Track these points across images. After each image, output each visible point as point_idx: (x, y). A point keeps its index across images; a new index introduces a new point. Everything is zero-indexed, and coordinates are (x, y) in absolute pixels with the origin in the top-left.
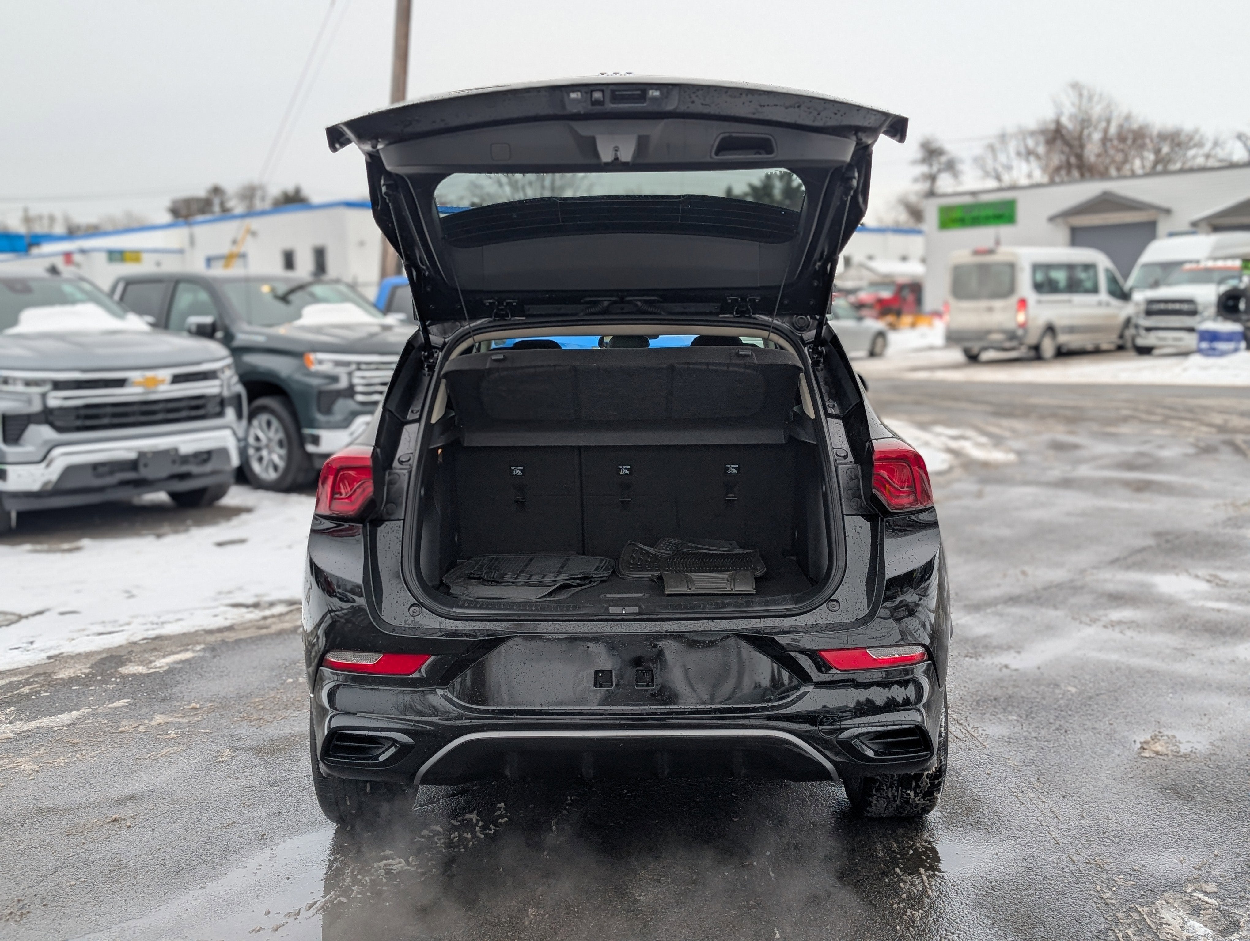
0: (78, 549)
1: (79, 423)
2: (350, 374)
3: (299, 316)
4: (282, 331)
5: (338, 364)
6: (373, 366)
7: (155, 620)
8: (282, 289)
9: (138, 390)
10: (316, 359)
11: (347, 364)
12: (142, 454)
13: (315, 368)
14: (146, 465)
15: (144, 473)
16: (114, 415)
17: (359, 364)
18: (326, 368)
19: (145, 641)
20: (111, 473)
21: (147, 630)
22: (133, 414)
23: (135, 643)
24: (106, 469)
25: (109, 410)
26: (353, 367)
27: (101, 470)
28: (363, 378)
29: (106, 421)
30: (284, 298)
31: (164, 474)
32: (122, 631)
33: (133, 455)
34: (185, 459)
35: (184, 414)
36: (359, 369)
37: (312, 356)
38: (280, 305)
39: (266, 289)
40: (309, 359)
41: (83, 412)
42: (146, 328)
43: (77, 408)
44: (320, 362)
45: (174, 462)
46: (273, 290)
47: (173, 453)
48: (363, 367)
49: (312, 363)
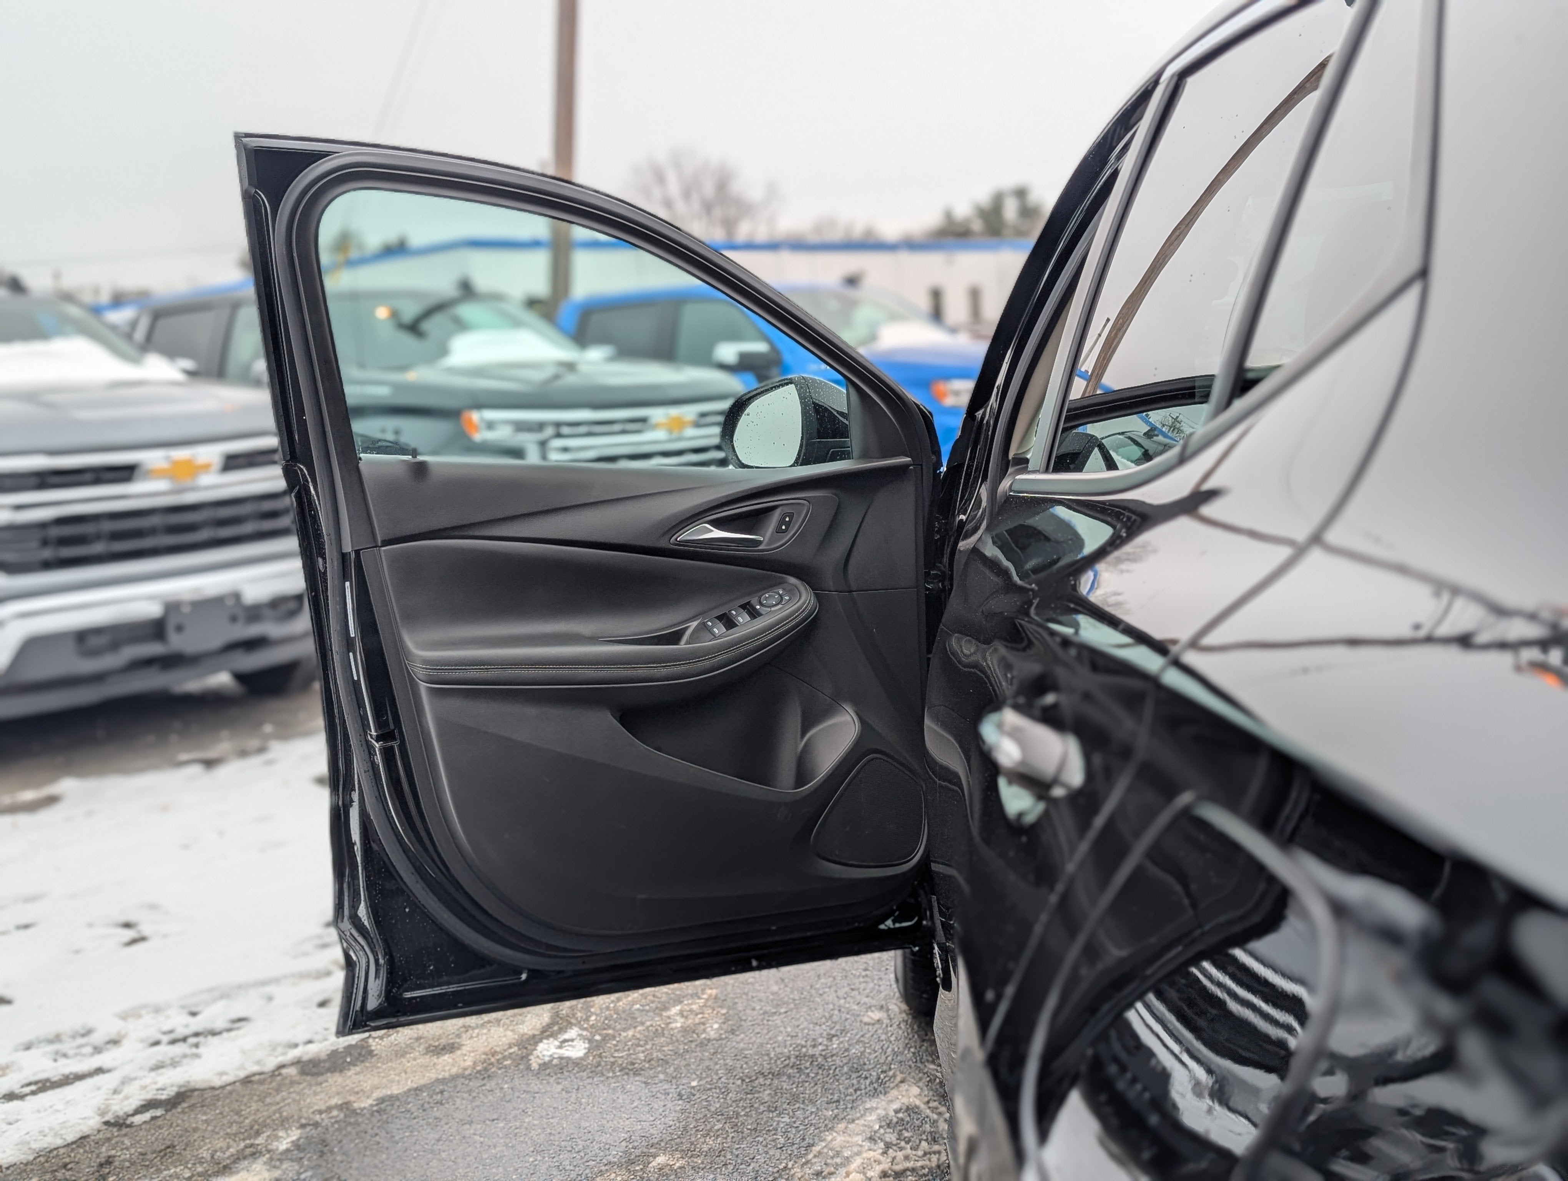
0: (52, 800)
1: (47, 553)
2: (543, 444)
3: (443, 351)
4: (418, 375)
5: (521, 427)
6: (583, 429)
7: (181, 1023)
8: (410, 311)
9: (161, 485)
10: (482, 419)
11: (540, 426)
12: (172, 607)
13: (480, 436)
14: (179, 628)
15: (177, 643)
16: (116, 536)
17: (558, 425)
18: (503, 435)
19: (147, 1116)
20: (114, 646)
21: (158, 1067)
22: (152, 531)
23: (119, 1124)
24: (102, 640)
25: (108, 526)
26: (549, 431)
27: (94, 642)
28: (565, 450)
29: (98, 548)
30: (414, 328)
31: (216, 641)
32: (99, 1071)
33: (154, 610)
34: (254, 613)
35: (248, 528)
36: (559, 435)
37: (475, 416)
38: (407, 340)
39: (382, 313)
40: (470, 421)
41: (56, 532)
42: (179, 376)
43: (43, 525)
44: (490, 425)
45: (234, 619)
46: (394, 315)
47: (230, 602)
48: (565, 430)
49: (476, 428)
